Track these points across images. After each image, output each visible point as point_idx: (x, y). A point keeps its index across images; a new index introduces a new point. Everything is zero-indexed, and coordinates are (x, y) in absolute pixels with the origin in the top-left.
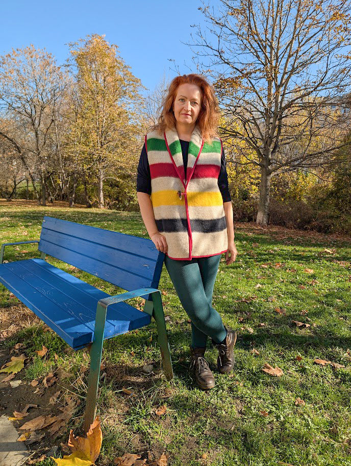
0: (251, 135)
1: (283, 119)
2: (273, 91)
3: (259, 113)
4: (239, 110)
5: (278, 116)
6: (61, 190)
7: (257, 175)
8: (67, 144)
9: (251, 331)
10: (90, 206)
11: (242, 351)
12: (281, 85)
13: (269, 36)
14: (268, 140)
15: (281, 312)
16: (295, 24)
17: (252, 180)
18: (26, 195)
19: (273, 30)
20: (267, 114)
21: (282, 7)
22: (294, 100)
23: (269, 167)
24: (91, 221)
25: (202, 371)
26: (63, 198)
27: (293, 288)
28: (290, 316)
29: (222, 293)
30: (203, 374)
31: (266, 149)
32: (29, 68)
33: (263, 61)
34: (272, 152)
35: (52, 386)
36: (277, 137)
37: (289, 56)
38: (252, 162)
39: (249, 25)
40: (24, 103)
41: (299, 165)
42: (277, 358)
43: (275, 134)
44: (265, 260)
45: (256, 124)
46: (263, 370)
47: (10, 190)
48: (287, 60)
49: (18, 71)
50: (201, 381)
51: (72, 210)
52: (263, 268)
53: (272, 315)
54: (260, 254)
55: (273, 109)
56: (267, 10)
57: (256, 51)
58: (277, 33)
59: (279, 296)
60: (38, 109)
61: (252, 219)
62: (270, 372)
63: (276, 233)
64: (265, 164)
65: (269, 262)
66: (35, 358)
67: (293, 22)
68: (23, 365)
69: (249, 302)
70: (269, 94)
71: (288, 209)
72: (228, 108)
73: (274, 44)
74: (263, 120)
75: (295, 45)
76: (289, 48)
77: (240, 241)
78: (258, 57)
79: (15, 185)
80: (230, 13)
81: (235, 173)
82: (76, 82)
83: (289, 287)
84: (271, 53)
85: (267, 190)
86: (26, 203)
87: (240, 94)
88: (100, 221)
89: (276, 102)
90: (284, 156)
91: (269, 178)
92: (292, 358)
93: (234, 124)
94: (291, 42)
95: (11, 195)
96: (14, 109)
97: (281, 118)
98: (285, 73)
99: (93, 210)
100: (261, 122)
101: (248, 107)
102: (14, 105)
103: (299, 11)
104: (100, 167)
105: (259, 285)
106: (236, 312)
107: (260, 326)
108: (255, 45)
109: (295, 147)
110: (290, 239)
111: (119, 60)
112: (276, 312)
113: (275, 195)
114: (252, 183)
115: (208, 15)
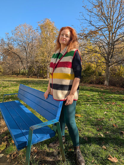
0: (102, 52)
1: (115, 46)
2: (111, 35)
3: (105, 44)
4: (97, 43)
5: (113, 45)
6: (35, 72)
7: (105, 67)
8: (37, 57)
9: (102, 136)
10: (44, 78)
11: (98, 146)
12: (114, 33)
13: (109, 15)
14: (109, 54)
15: (116, 126)
16: (119, 10)
17: (103, 69)
18: (23, 74)
19: (111, 13)
20: (108, 44)
21: (114, 4)
22: (119, 38)
23: (109, 64)
24: (43, 84)
25: (79, 158)
26: (35, 75)
27: (120, 114)
28: (120, 128)
29: (90, 115)
30: (79, 160)
31: (108, 57)
32: (25, 31)
33: (107, 24)
34: (110, 58)
35: (15, 158)
36: (112, 52)
37: (117, 22)
38: (103, 62)
39: (102, 11)
40: (22, 43)
41: (121, 63)
42: (115, 151)
43: (112, 51)
44: (108, 101)
45: (104, 48)
46: (108, 158)
47: (18, 72)
48: (116, 24)
49: (21, 32)
50: (78, 163)
51: (38, 79)
52: (107, 104)
53: (112, 127)
54: (106, 98)
55: (111, 42)
56: (108, 5)
57: (104, 21)
58: (112, 14)
59: (114, 118)
60: (27, 45)
61: (103, 83)
62: (112, 160)
63: (112, 89)
64: (108, 62)
65: (110, 102)
66: (11, 144)
67: (119, 9)
68: (6, 147)
69: (101, 120)
70: (109, 36)
71: (117, 80)
72: (93, 42)
73: (111, 18)
74: (107, 46)
75: (119, 18)
76: (117, 19)
77: (98, 92)
78: (105, 23)
79: (20, 71)
80: (94, 7)
81: (96, 66)
82: (40, 35)
83: (119, 114)
84: (110, 21)
85: (108, 72)
86: (23, 77)
87: (98, 37)
88: (47, 84)
89: (112, 39)
90: (115, 59)
91: (109, 68)
92: (122, 152)
93: (96, 48)
94: (118, 17)
95: (19, 74)
96: (19, 45)
97: (114, 45)
98: (116, 28)
99: (45, 79)
100: (106, 47)
101: (101, 41)
102: (19, 44)
103: (121, 5)
104: (47, 64)
105: (105, 112)
106: (96, 125)
107: (106, 133)
108: (104, 18)
109: (119, 56)
110: (118, 91)
111: (55, 27)
112: (113, 126)
113: (112, 74)
114: (103, 70)
115: (86, 9)
